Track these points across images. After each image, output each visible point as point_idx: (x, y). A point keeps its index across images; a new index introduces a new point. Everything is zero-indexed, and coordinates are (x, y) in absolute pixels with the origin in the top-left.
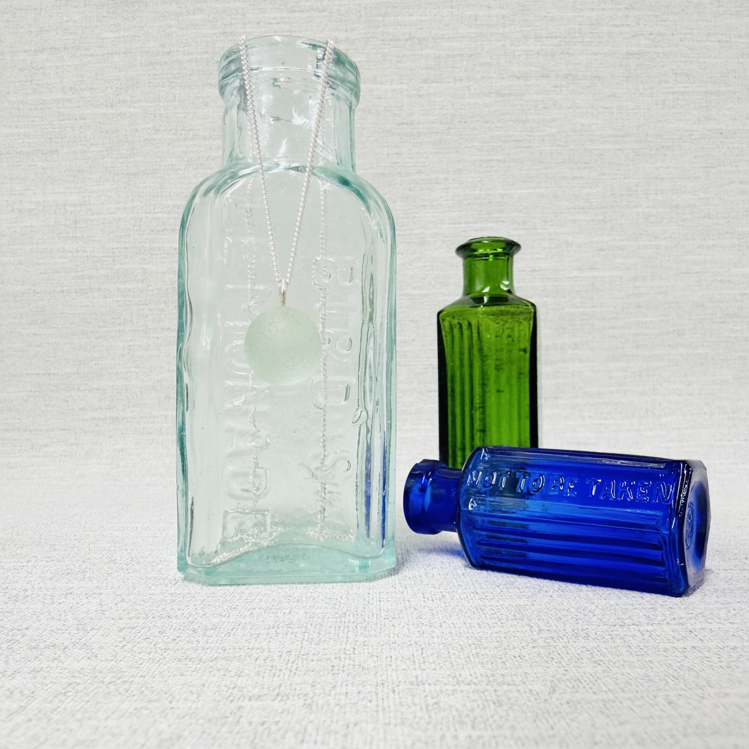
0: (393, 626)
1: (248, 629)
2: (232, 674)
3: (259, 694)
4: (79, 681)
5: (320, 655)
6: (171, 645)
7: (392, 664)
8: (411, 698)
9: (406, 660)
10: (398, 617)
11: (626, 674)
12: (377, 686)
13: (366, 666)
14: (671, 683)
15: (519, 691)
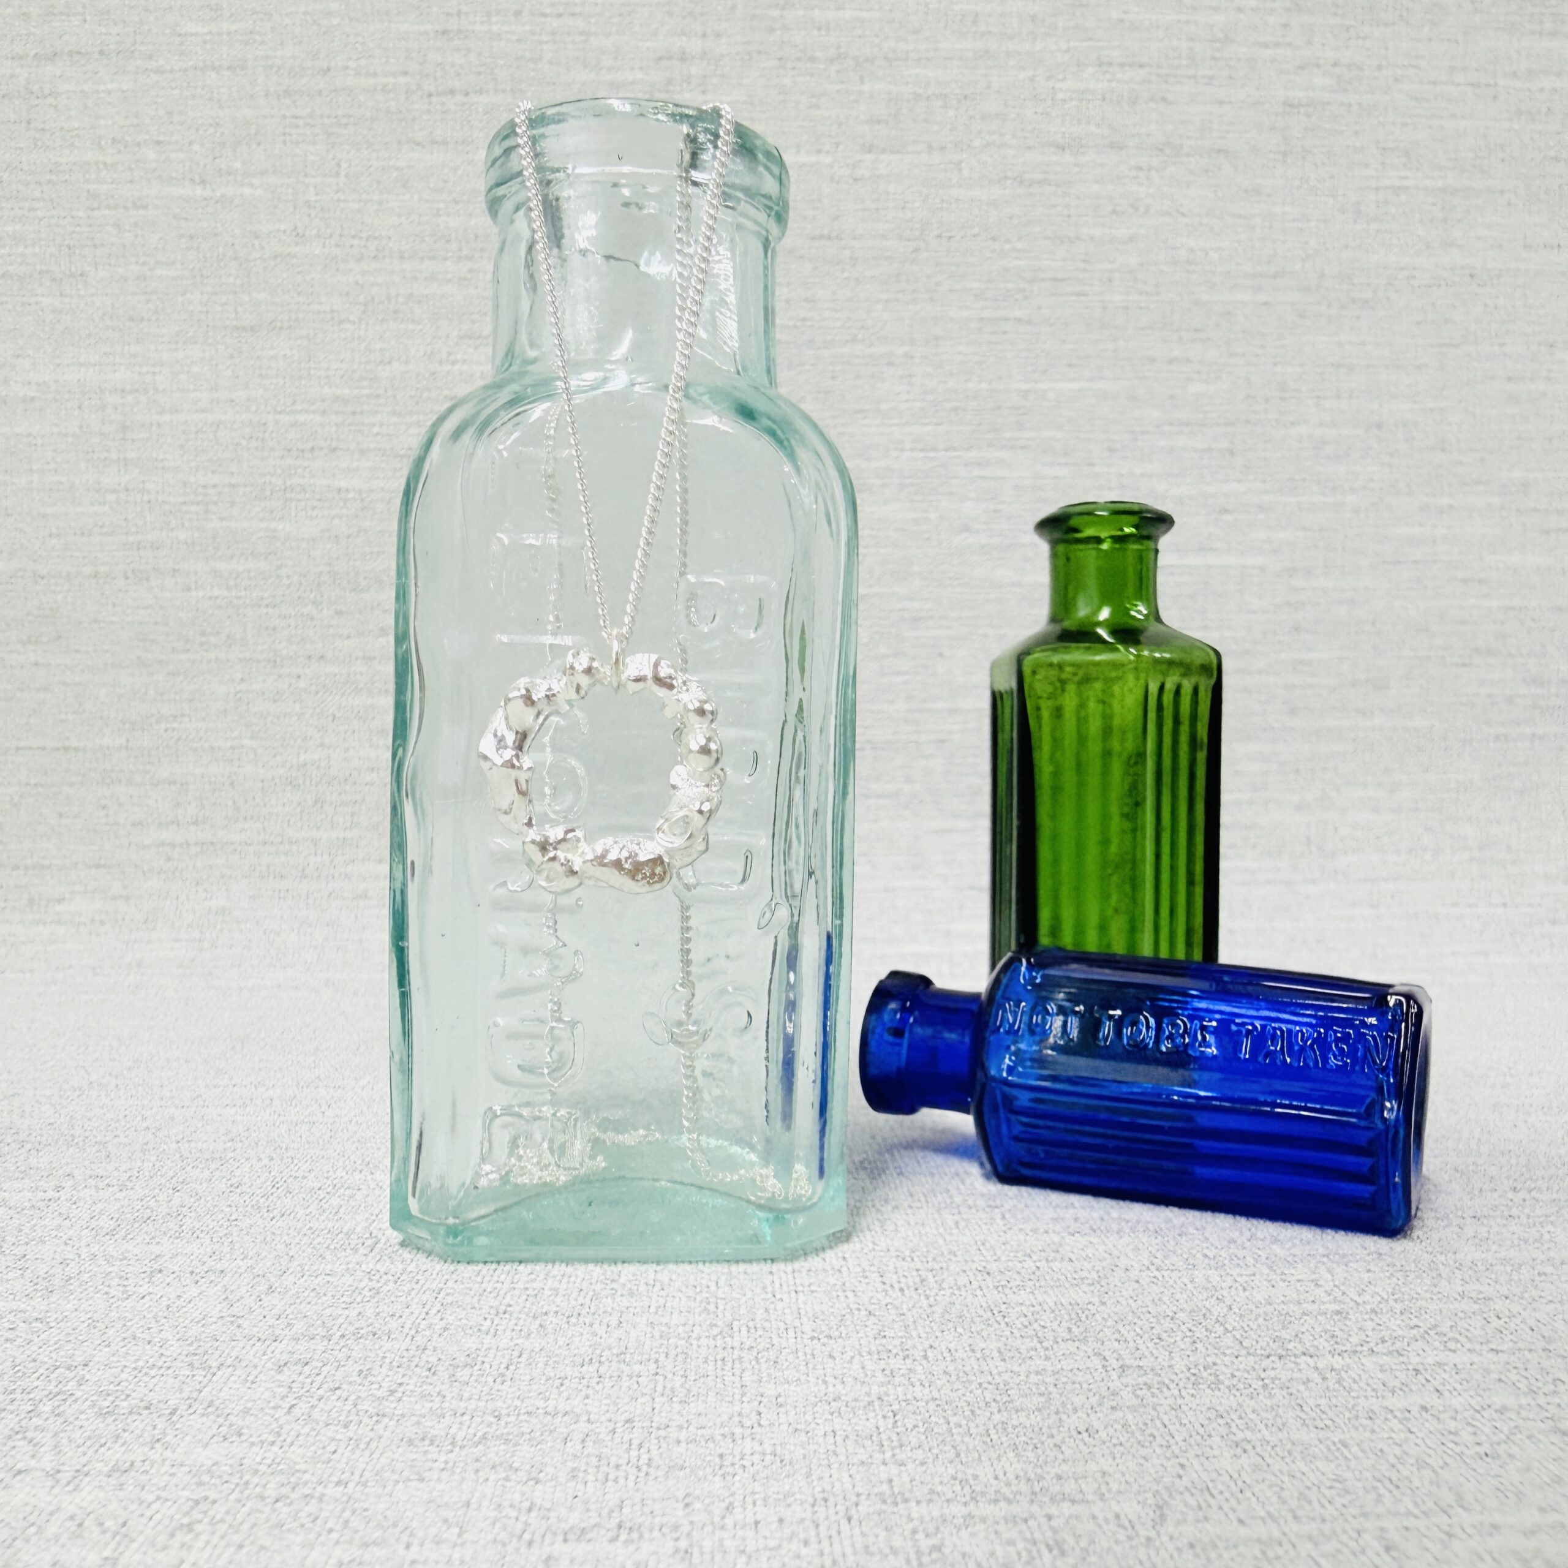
0: (831, 1356)
1: (540, 1365)
2: (522, 1475)
3: (582, 1525)
4: (213, 1495)
5: (691, 1428)
6: (386, 1403)
7: (838, 1450)
8: (884, 1534)
9: (865, 1442)
10: (837, 1334)
11: (1298, 1475)
12: (813, 1506)
13: (787, 1457)
14: (1388, 1499)
15: (1094, 1517)
